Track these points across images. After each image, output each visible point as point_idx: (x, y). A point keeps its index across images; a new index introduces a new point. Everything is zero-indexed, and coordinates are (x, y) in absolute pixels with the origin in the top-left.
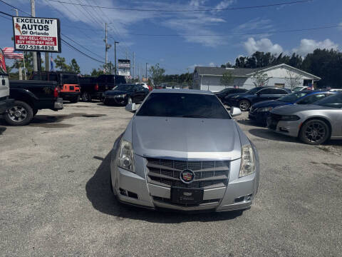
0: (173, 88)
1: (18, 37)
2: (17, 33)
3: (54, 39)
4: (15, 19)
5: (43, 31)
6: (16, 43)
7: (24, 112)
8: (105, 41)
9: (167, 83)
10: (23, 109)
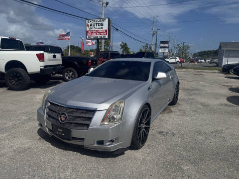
0: (205, 60)
1: (88, 31)
2: (88, 29)
3: (106, 31)
4: (87, 21)
5: (100, 27)
6: (87, 35)
7: (72, 74)
8: (152, 29)
9: (200, 57)
10: (72, 73)
